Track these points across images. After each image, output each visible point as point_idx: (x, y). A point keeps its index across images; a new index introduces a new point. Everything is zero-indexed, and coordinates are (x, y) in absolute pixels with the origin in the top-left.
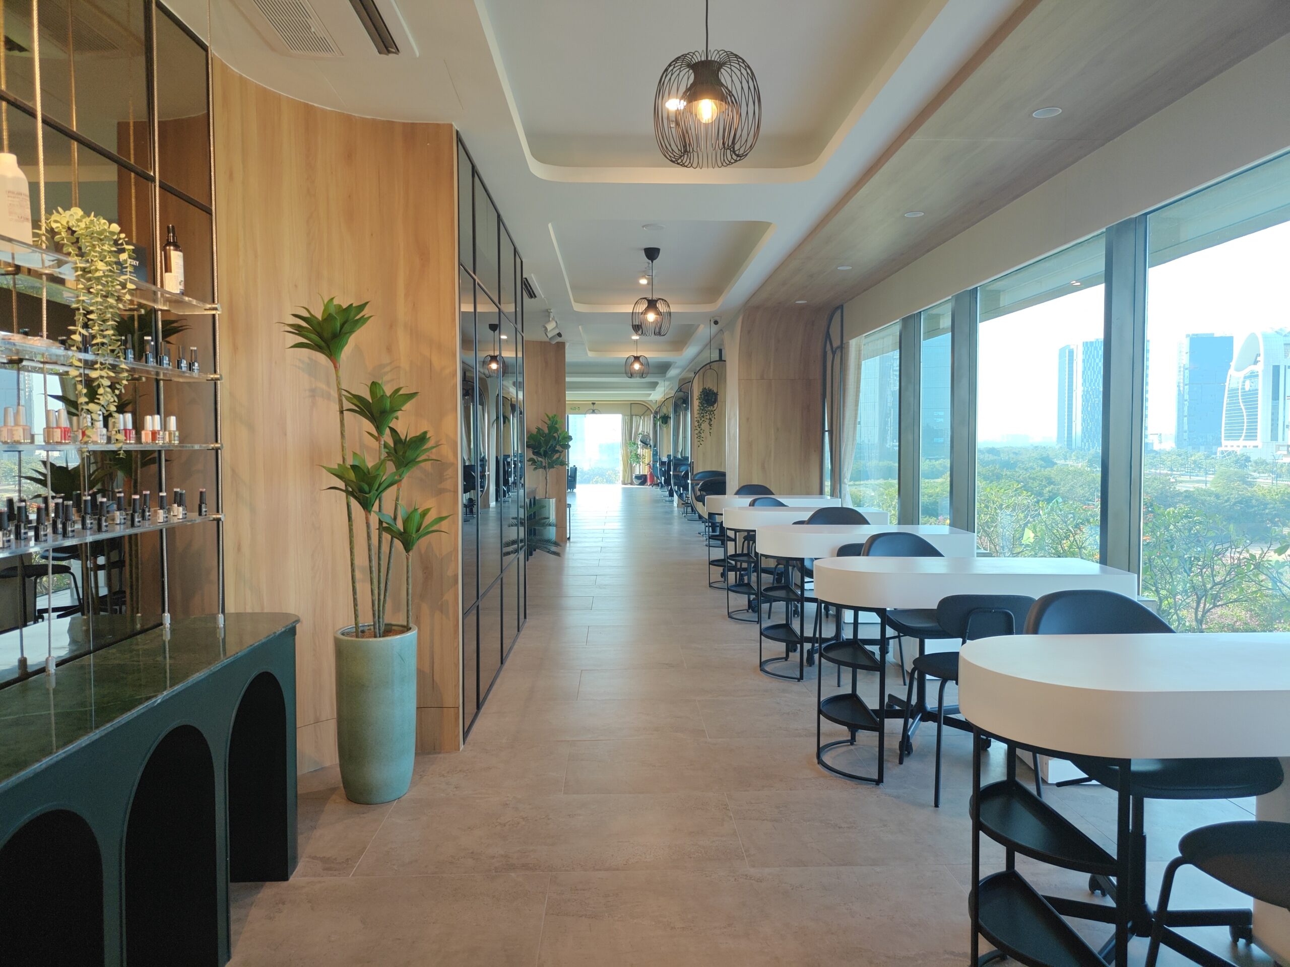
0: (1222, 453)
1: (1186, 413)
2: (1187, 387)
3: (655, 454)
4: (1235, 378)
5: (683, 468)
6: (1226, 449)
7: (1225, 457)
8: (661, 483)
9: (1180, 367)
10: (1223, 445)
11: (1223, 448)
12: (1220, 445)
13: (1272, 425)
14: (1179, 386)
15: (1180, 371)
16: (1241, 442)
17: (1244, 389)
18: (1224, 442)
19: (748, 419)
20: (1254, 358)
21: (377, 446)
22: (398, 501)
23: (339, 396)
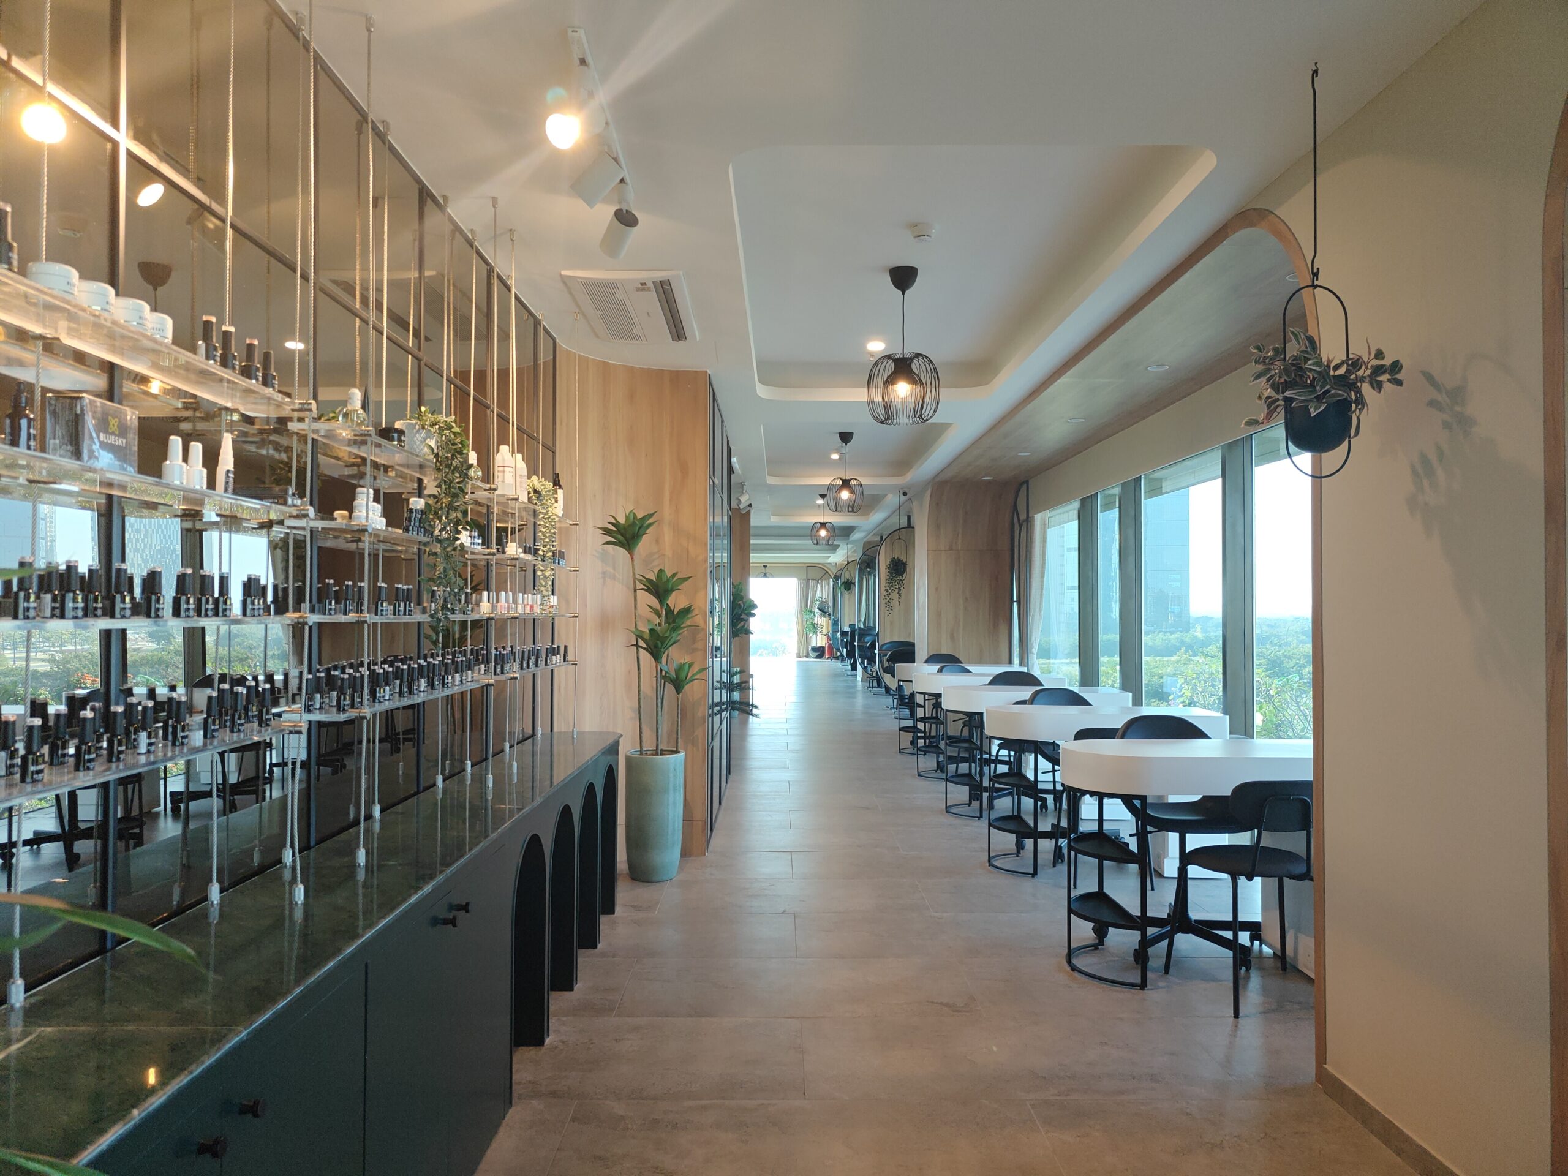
3: (835, 623)
5: (868, 638)
8: (842, 655)
19: (937, 589)
21: (659, 616)
22: (675, 656)
23: (635, 579)
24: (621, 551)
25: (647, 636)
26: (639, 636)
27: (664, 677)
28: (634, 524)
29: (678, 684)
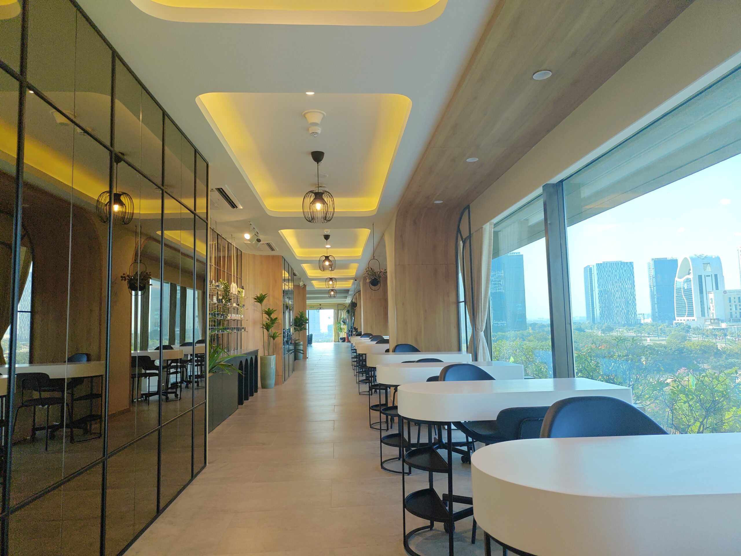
0: (676, 324)
1: (656, 302)
2: (655, 288)
4: (679, 281)
6: (678, 322)
7: (677, 326)
9: (650, 277)
10: (676, 320)
11: (676, 322)
12: (675, 320)
13: (701, 308)
14: (650, 287)
15: (650, 279)
16: (686, 318)
17: (684, 288)
18: (677, 318)
20: (688, 272)
21: (269, 320)
22: (273, 330)
23: (262, 311)
24: (259, 303)
25: (265, 325)
26: (263, 325)
27: (270, 336)
28: (262, 297)
29: (274, 338)
